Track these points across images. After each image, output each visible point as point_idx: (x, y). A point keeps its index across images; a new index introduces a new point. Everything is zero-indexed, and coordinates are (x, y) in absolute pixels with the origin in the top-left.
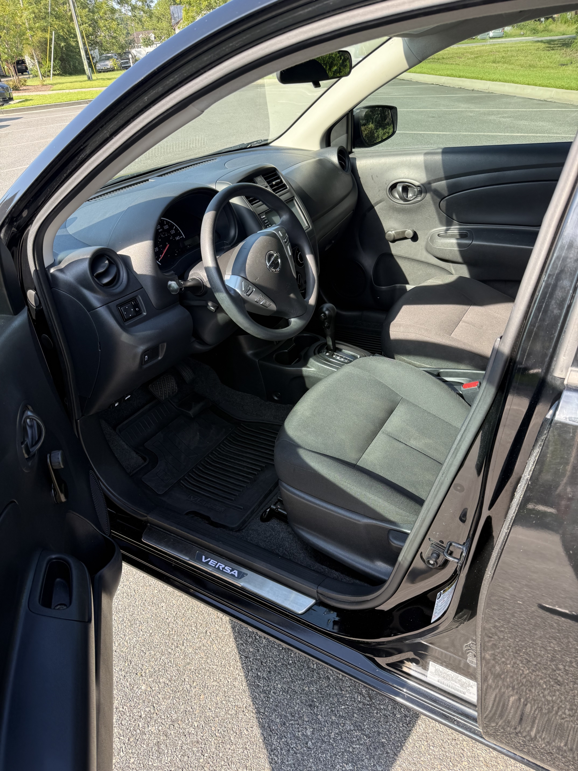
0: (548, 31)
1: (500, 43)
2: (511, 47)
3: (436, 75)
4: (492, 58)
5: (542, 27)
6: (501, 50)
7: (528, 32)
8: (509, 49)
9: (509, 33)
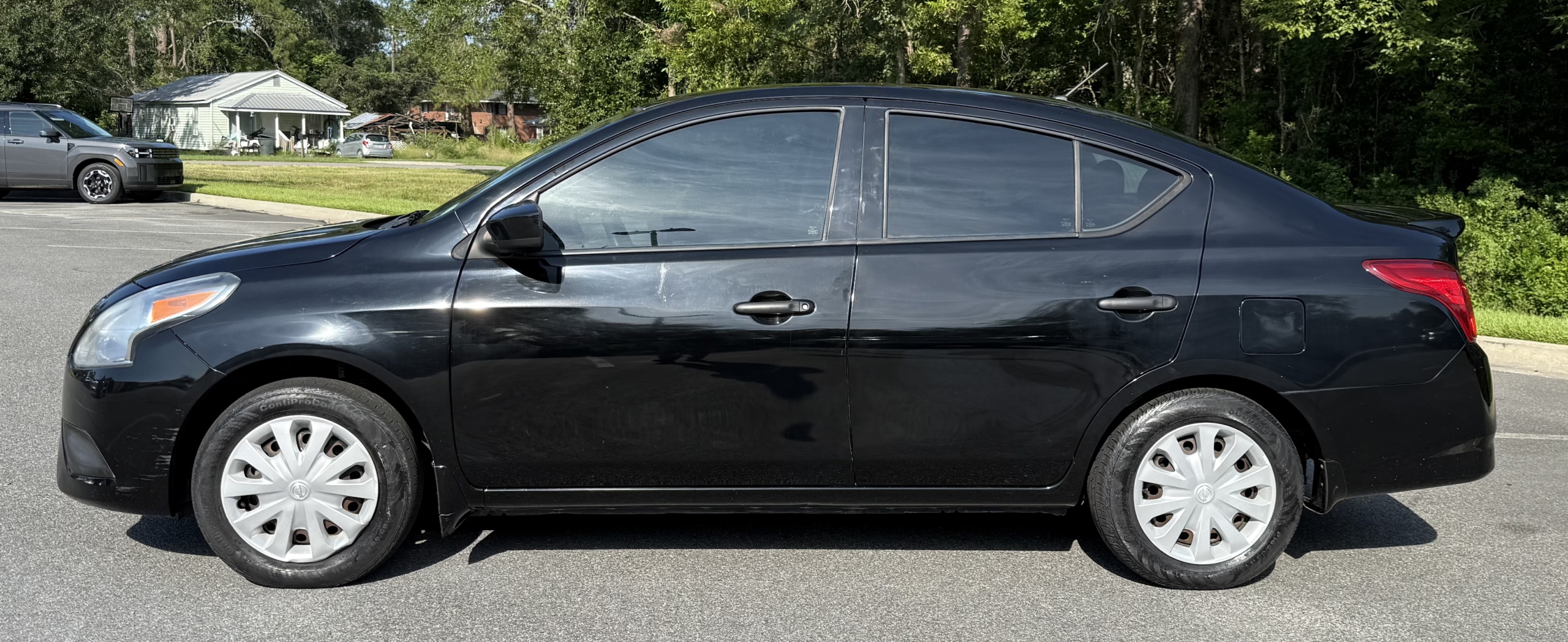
0: (477, 156)
1: (396, 167)
2: (425, 176)
3: (324, 206)
4: (399, 191)
5: (464, 147)
6: (407, 180)
7: (440, 155)
8: (422, 178)
9: (401, 152)
